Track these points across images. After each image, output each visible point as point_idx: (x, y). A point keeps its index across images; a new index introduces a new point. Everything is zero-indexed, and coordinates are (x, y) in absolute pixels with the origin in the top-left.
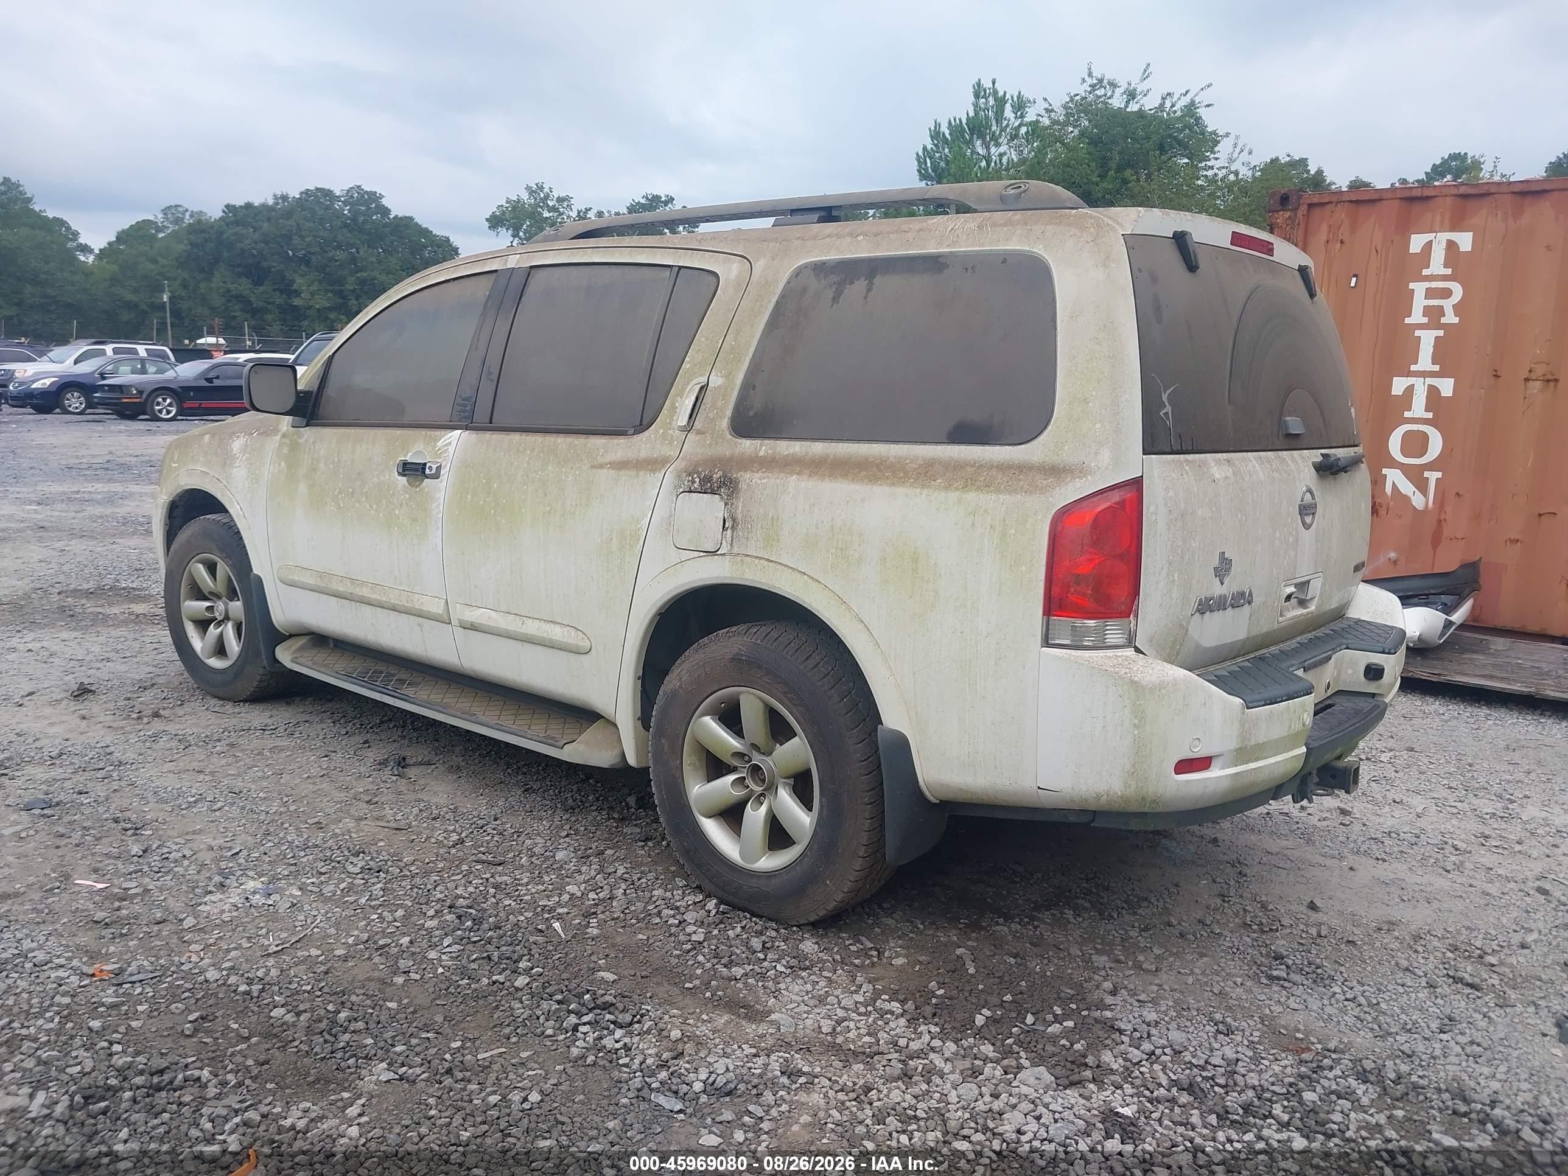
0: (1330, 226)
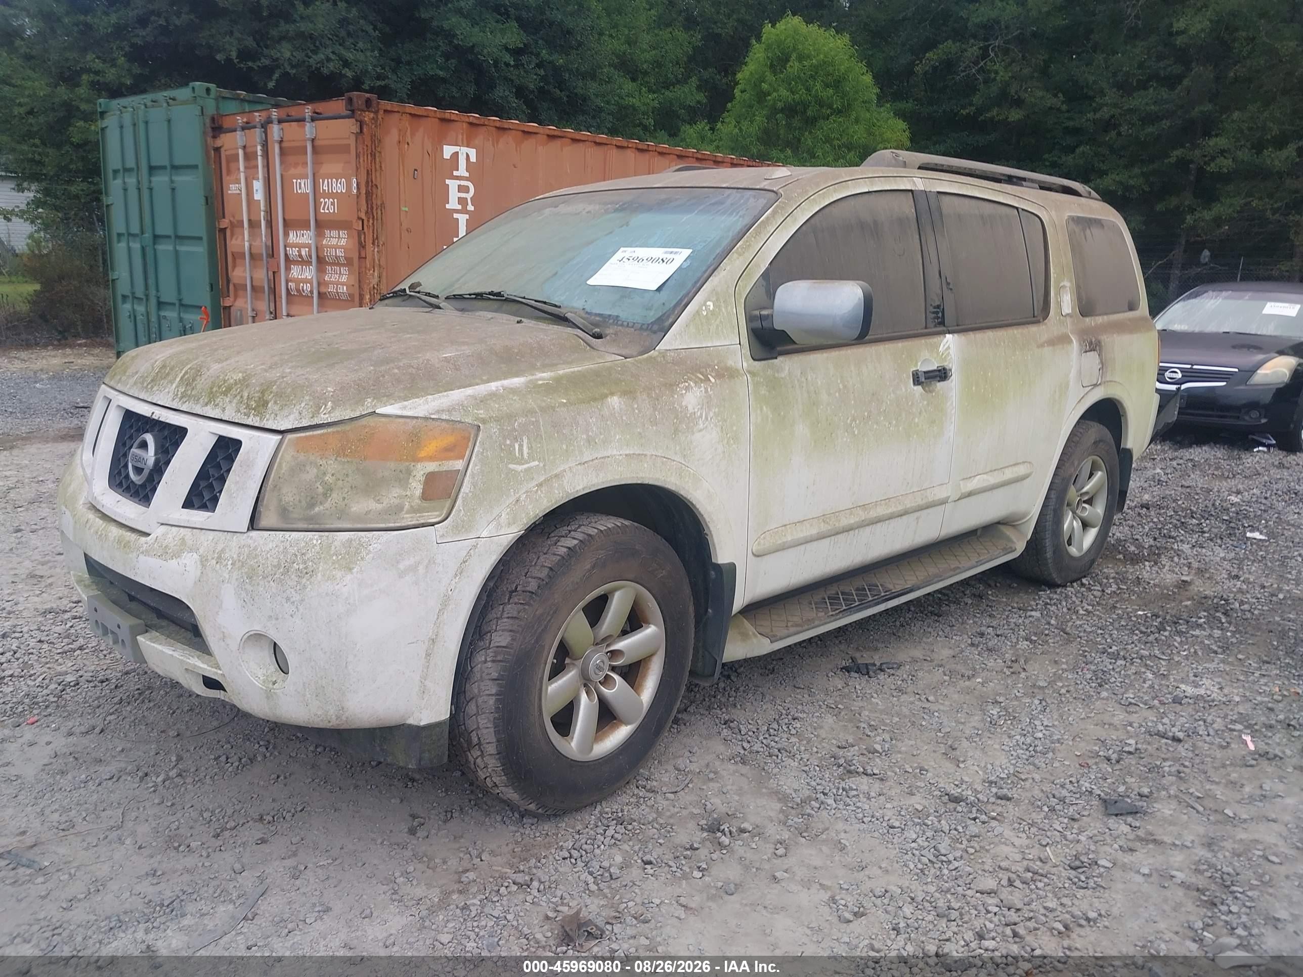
0: (400, 130)
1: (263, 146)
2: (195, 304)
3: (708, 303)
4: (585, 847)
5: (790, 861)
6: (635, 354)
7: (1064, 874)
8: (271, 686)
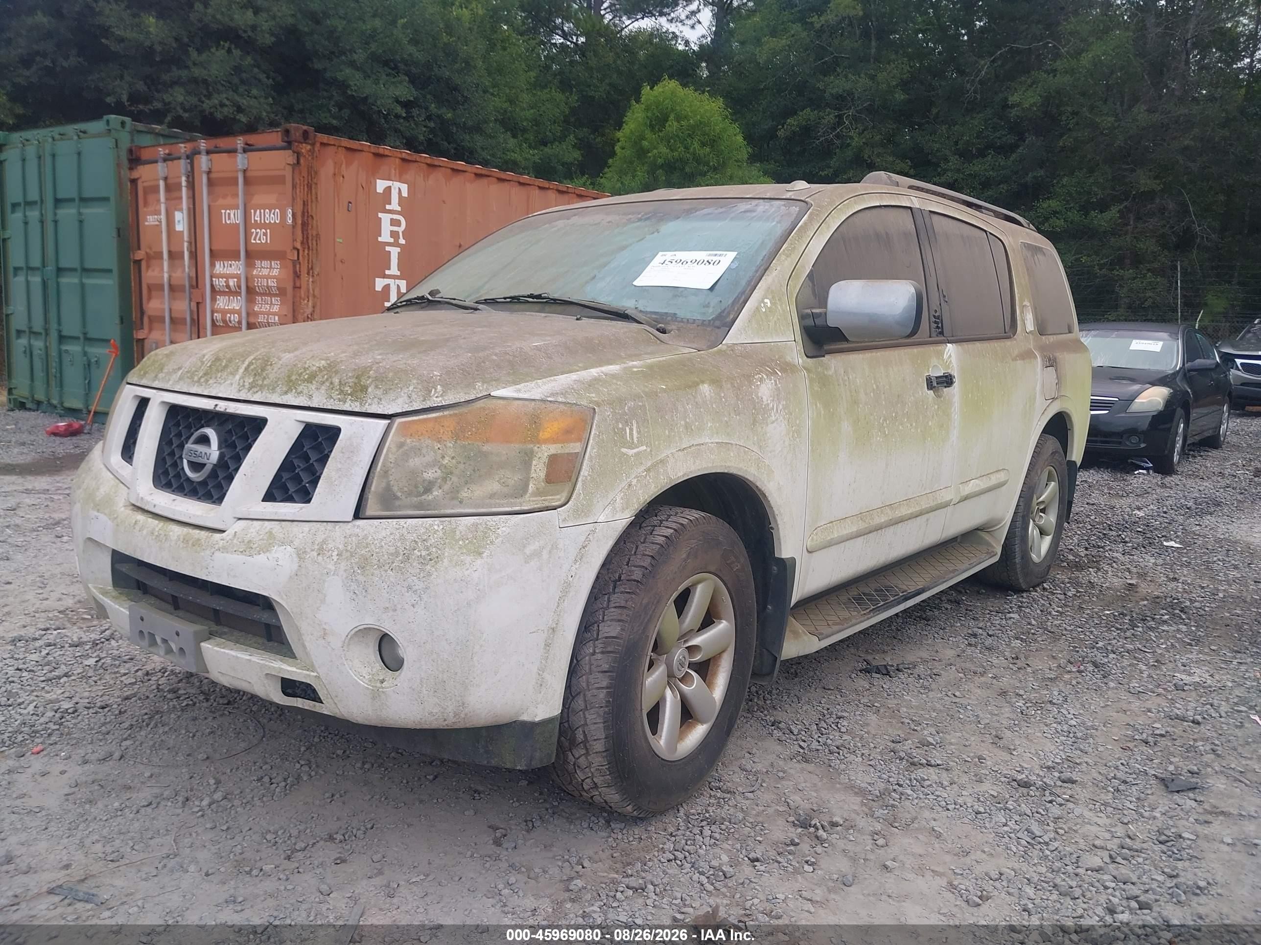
0: (335, 163)
1: (188, 177)
2: (105, 338)
3: (766, 300)
4: (687, 847)
5: (893, 850)
6: (704, 347)
7: (1156, 848)
8: (379, 685)
